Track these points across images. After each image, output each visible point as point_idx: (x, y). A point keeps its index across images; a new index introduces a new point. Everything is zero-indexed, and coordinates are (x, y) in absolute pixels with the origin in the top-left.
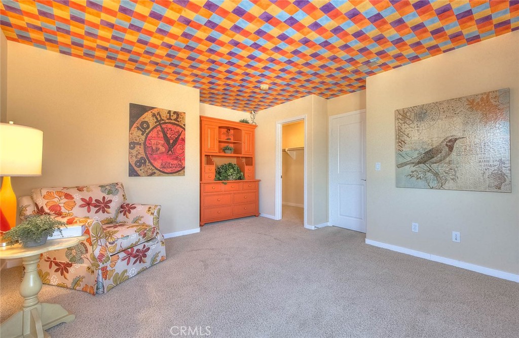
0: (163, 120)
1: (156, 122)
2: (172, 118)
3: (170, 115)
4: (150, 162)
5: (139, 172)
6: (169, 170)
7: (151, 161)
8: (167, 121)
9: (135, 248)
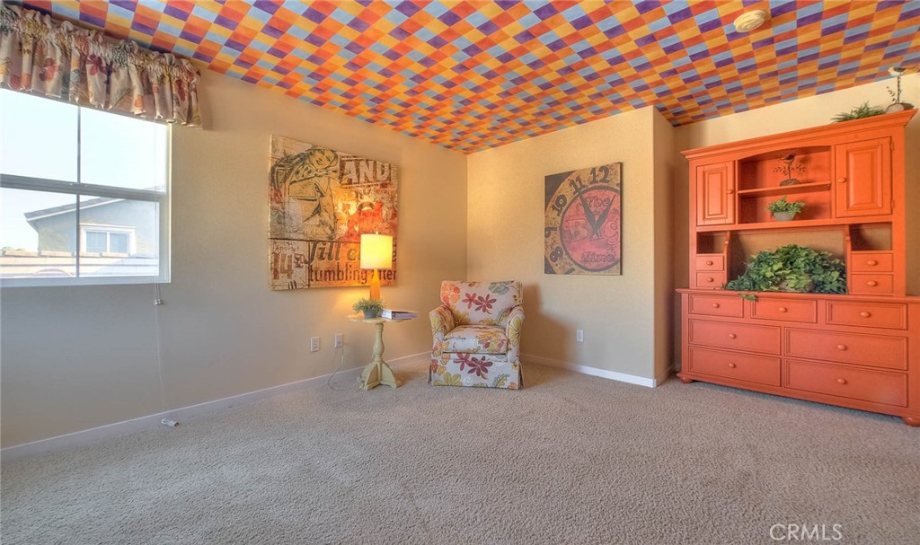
0: (584, 186)
1: (574, 193)
2: (597, 179)
3: (595, 176)
4: (567, 254)
5: (555, 268)
6: (594, 265)
7: (569, 252)
8: (590, 186)
9: (471, 356)
